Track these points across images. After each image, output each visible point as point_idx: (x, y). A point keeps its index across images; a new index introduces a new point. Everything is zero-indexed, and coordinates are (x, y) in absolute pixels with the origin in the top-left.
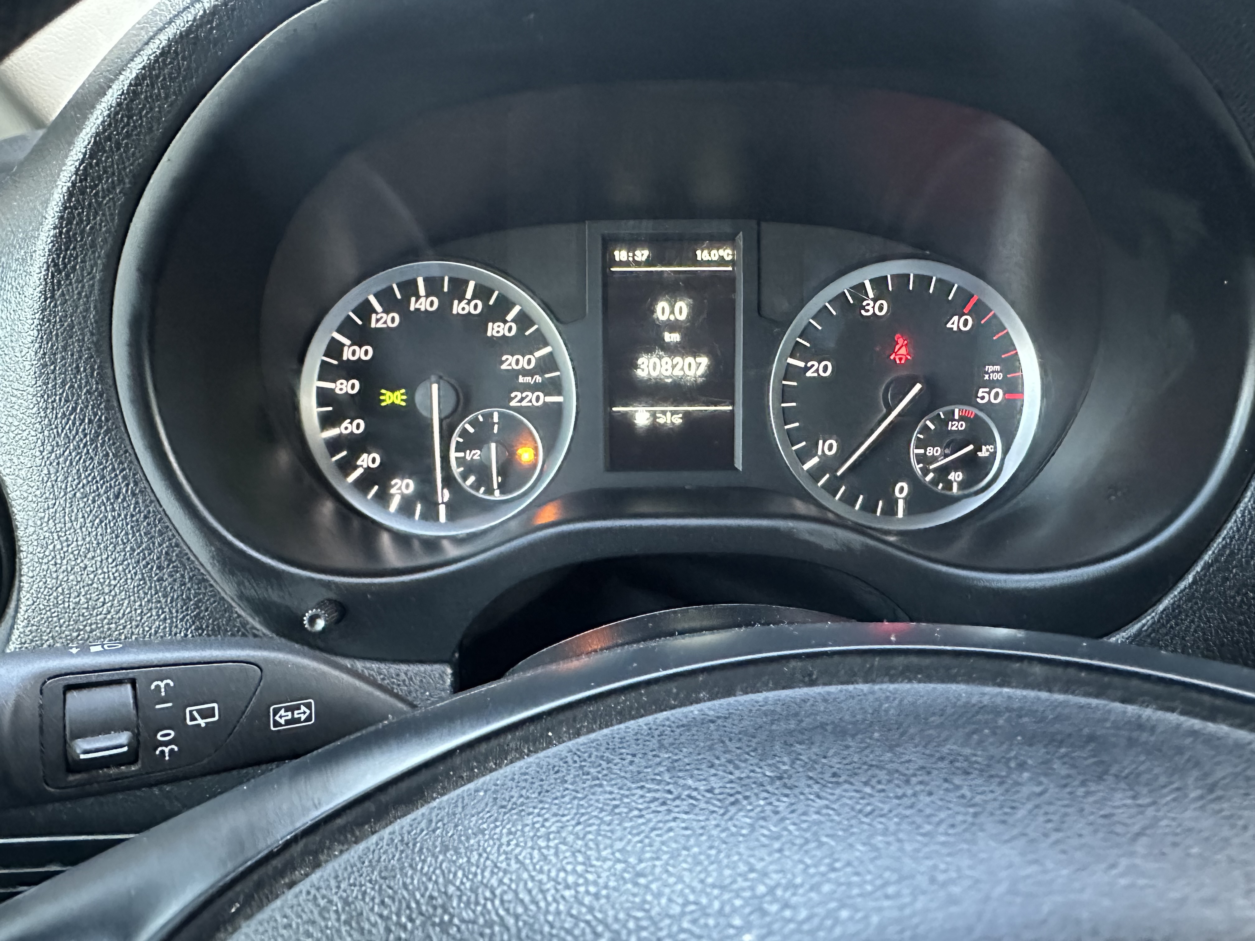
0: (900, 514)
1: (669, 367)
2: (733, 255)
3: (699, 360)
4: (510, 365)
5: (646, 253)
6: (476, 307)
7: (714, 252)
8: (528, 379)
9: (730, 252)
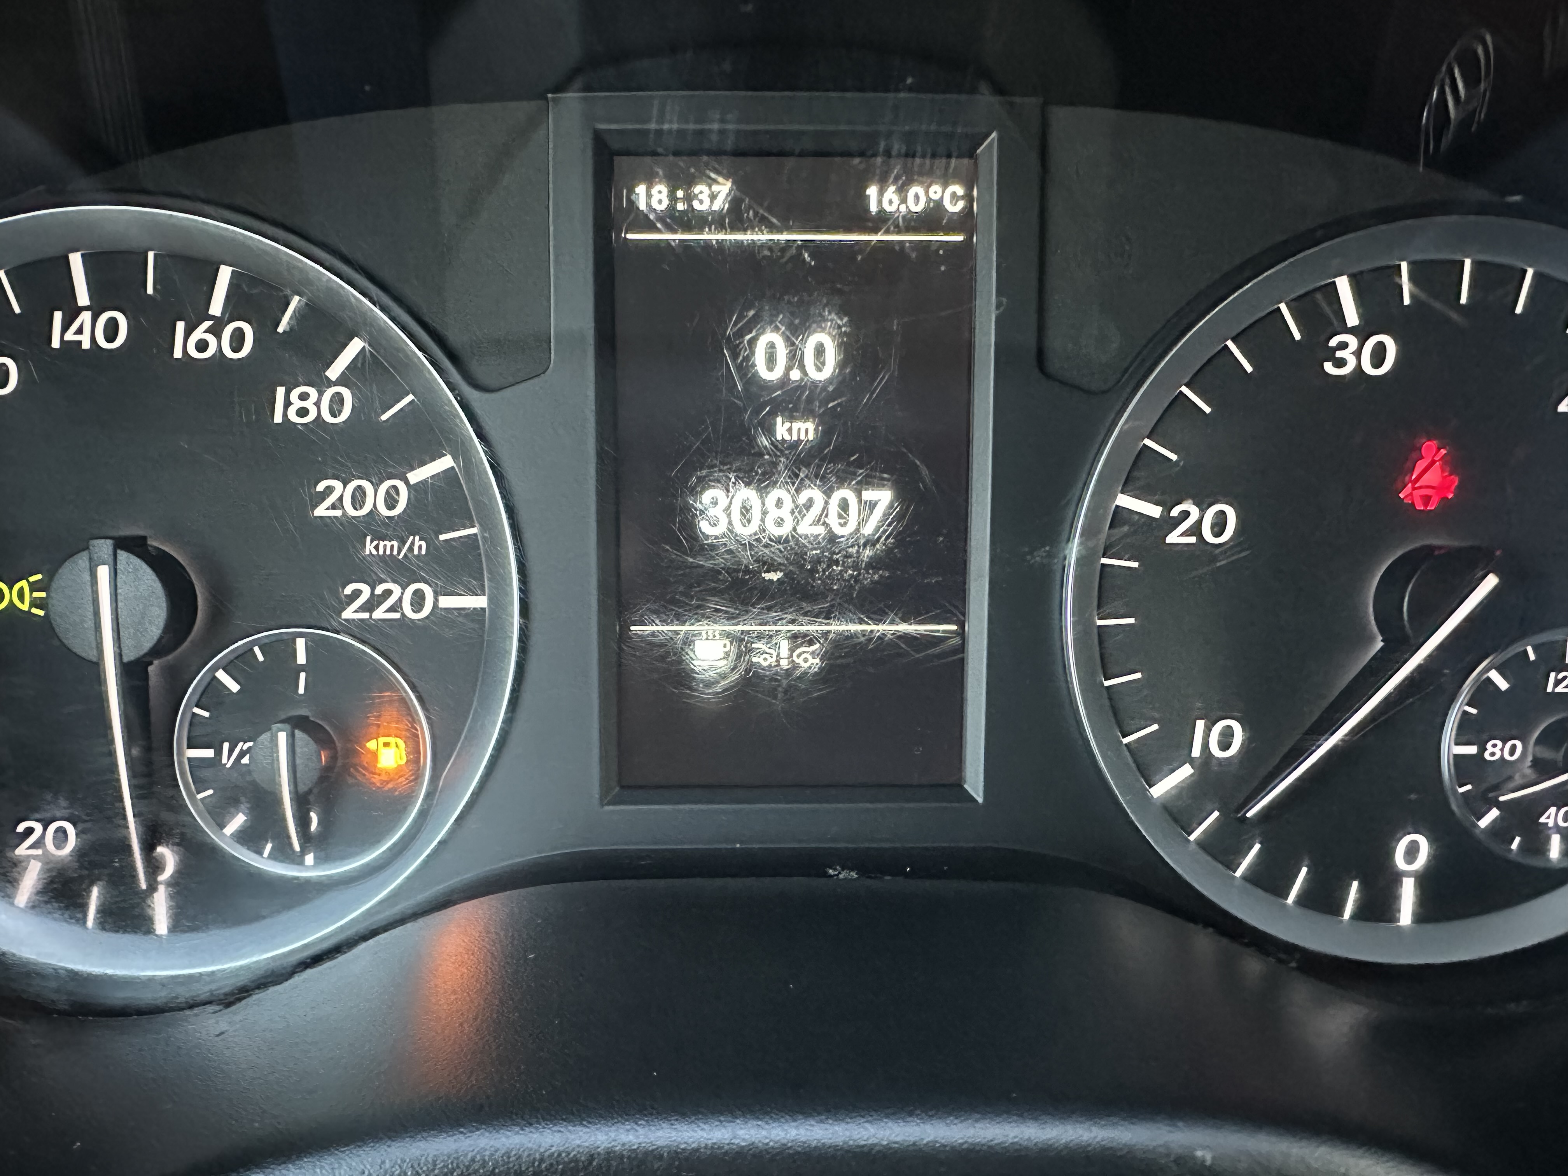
0: (1406, 916)
1: (785, 512)
2: (969, 198)
3: (869, 495)
4: (338, 504)
5: (724, 188)
6: (238, 340)
7: (916, 189)
8: (388, 546)
9: (959, 190)
